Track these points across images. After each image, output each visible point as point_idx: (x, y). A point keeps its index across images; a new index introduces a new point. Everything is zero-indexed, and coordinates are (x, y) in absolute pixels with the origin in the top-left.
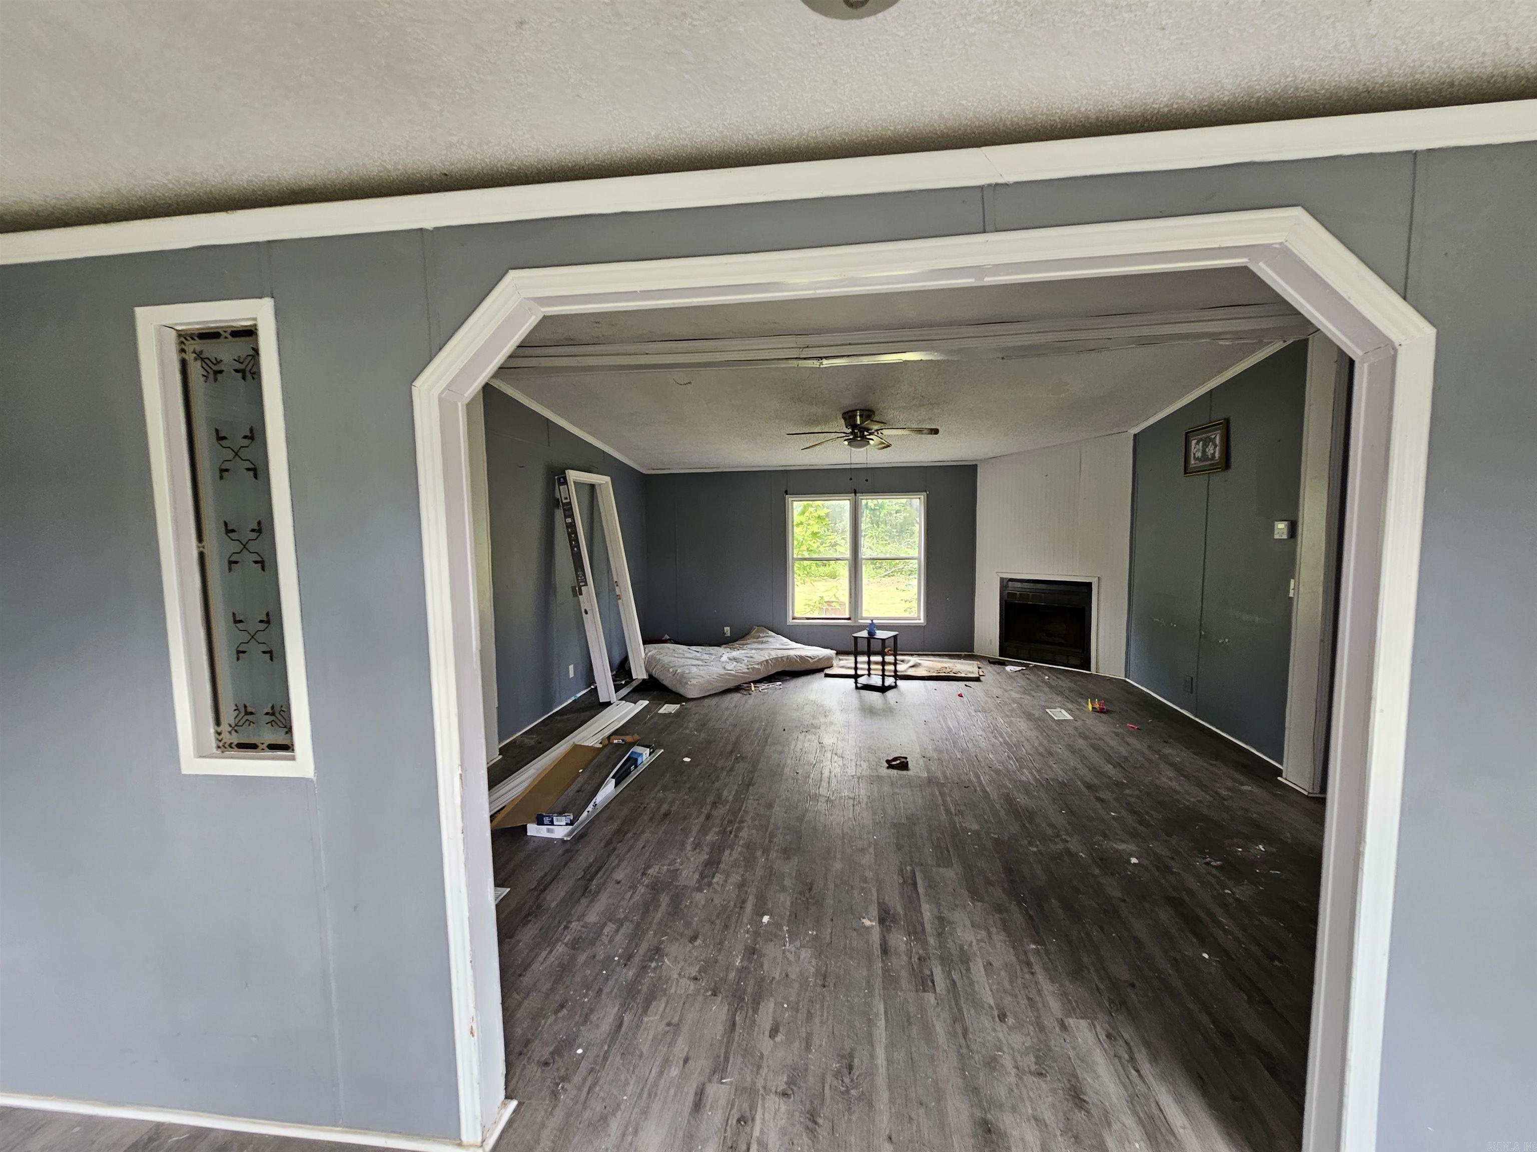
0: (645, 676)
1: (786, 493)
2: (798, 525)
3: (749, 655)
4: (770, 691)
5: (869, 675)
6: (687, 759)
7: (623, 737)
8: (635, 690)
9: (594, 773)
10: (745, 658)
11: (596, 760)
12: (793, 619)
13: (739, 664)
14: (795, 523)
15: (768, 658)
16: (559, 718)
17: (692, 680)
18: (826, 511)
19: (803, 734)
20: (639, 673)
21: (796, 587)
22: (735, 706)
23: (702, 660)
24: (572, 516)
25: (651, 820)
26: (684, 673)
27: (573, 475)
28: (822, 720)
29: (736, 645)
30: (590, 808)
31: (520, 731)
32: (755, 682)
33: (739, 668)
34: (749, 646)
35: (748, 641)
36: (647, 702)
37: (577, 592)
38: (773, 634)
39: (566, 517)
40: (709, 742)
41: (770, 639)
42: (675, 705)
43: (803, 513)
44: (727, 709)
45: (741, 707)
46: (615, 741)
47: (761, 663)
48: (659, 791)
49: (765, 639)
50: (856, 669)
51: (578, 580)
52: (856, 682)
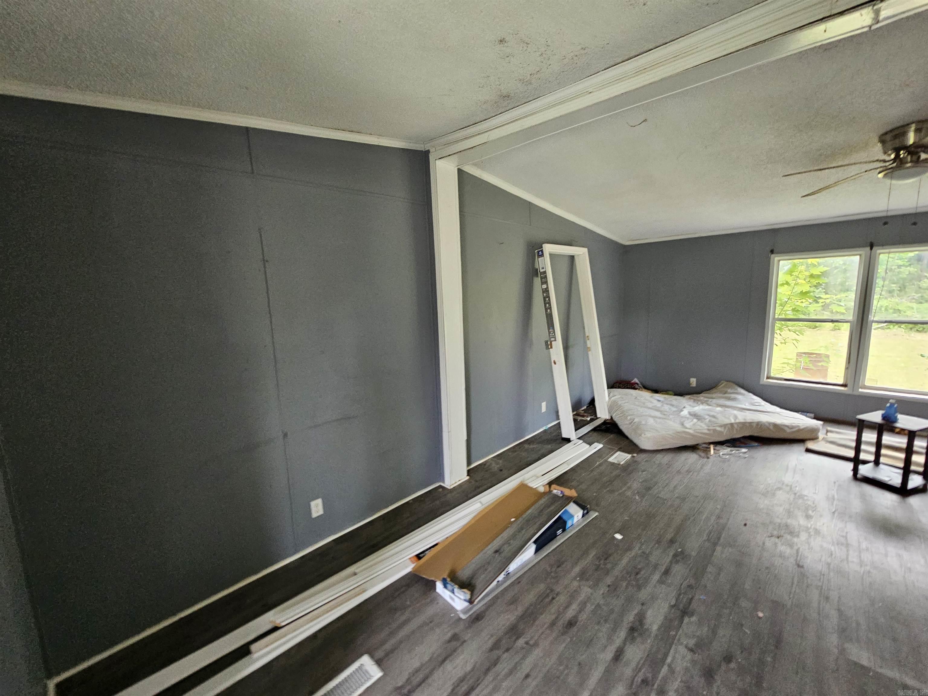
0: (607, 417)
1: (772, 252)
2: (783, 285)
3: (712, 413)
4: (733, 459)
5: (877, 462)
6: (618, 536)
7: (562, 489)
8: (595, 430)
9: (522, 529)
10: (707, 417)
11: (530, 511)
12: (768, 378)
13: (699, 423)
14: (779, 283)
15: (733, 421)
16: (526, 446)
17: (646, 433)
18: (822, 269)
19: (773, 539)
20: (603, 414)
21: (775, 346)
22: (688, 471)
23: (661, 411)
24: (546, 283)
25: (553, 624)
26: (640, 423)
27: (548, 248)
28: (802, 521)
29: (701, 397)
30: (501, 578)
31: (493, 453)
32: (716, 443)
33: (699, 427)
34: (714, 401)
35: (714, 396)
36: (601, 446)
37: (548, 345)
38: (742, 391)
39: (542, 283)
40: (650, 516)
41: (739, 397)
42: (626, 455)
43: (790, 272)
44: (679, 472)
45: (695, 474)
46: (555, 491)
47: (725, 426)
48: (575, 578)
49: (733, 396)
50: (858, 450)
51: (549, 336)
52: (855, 470)
